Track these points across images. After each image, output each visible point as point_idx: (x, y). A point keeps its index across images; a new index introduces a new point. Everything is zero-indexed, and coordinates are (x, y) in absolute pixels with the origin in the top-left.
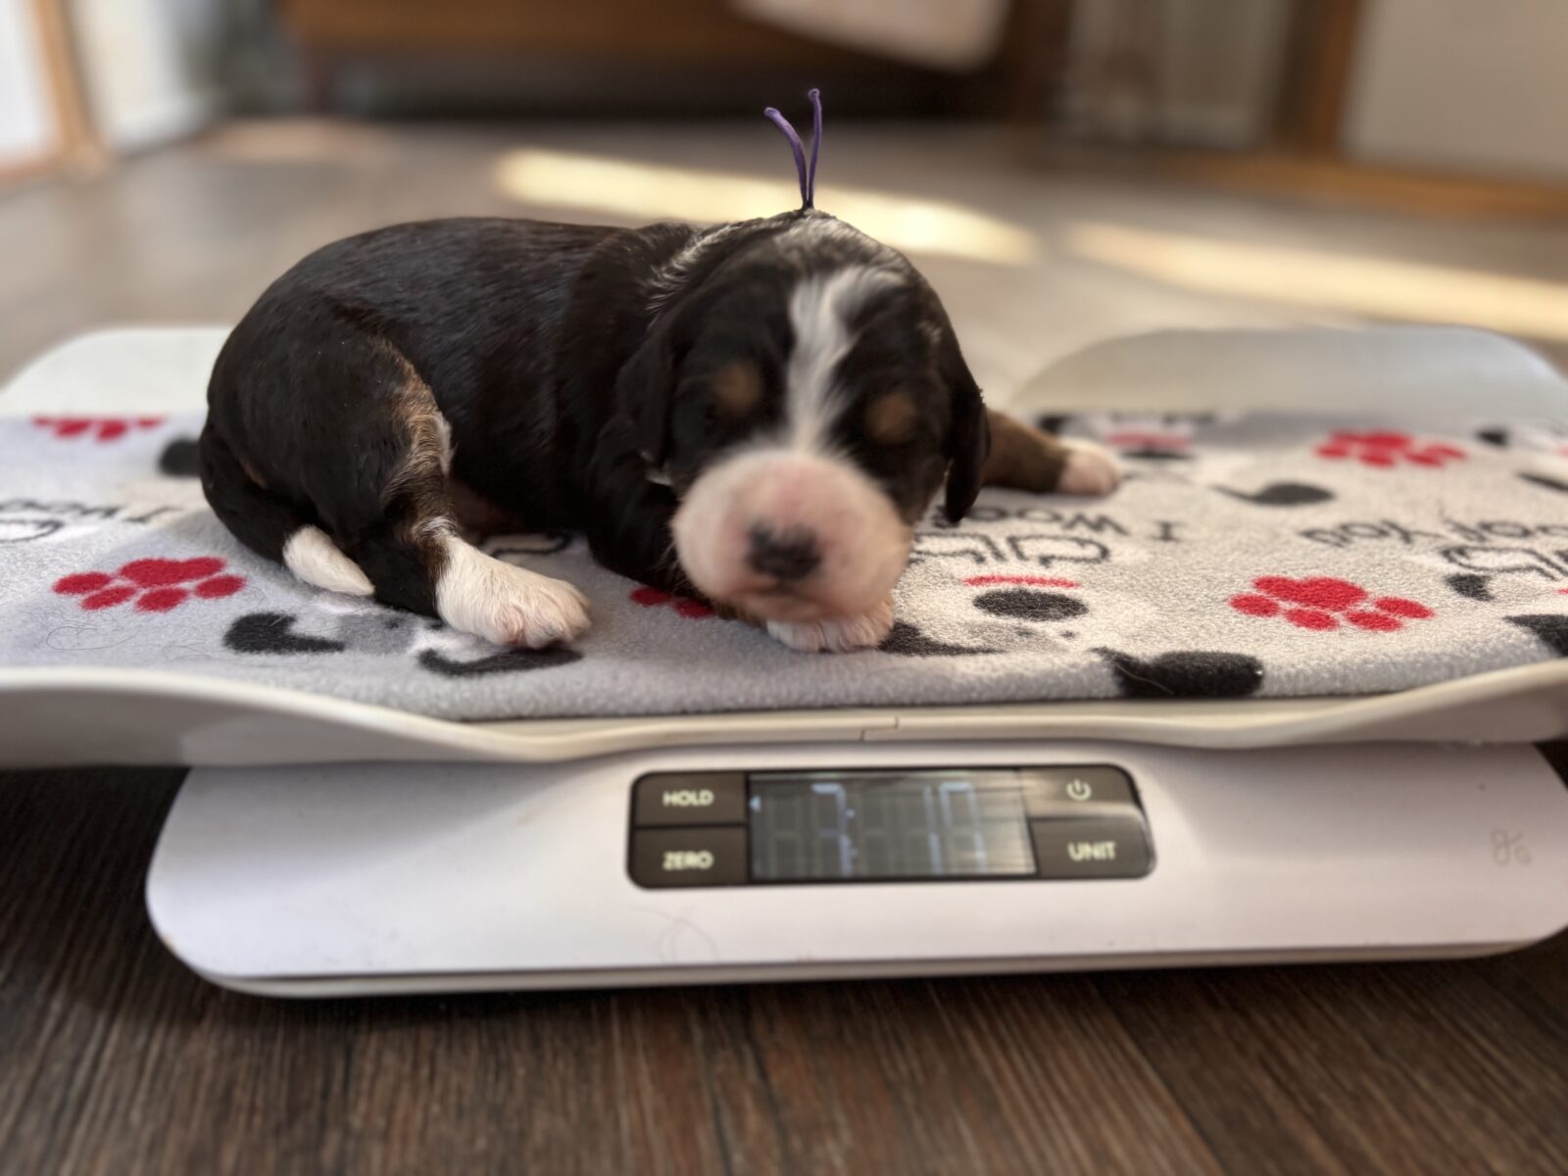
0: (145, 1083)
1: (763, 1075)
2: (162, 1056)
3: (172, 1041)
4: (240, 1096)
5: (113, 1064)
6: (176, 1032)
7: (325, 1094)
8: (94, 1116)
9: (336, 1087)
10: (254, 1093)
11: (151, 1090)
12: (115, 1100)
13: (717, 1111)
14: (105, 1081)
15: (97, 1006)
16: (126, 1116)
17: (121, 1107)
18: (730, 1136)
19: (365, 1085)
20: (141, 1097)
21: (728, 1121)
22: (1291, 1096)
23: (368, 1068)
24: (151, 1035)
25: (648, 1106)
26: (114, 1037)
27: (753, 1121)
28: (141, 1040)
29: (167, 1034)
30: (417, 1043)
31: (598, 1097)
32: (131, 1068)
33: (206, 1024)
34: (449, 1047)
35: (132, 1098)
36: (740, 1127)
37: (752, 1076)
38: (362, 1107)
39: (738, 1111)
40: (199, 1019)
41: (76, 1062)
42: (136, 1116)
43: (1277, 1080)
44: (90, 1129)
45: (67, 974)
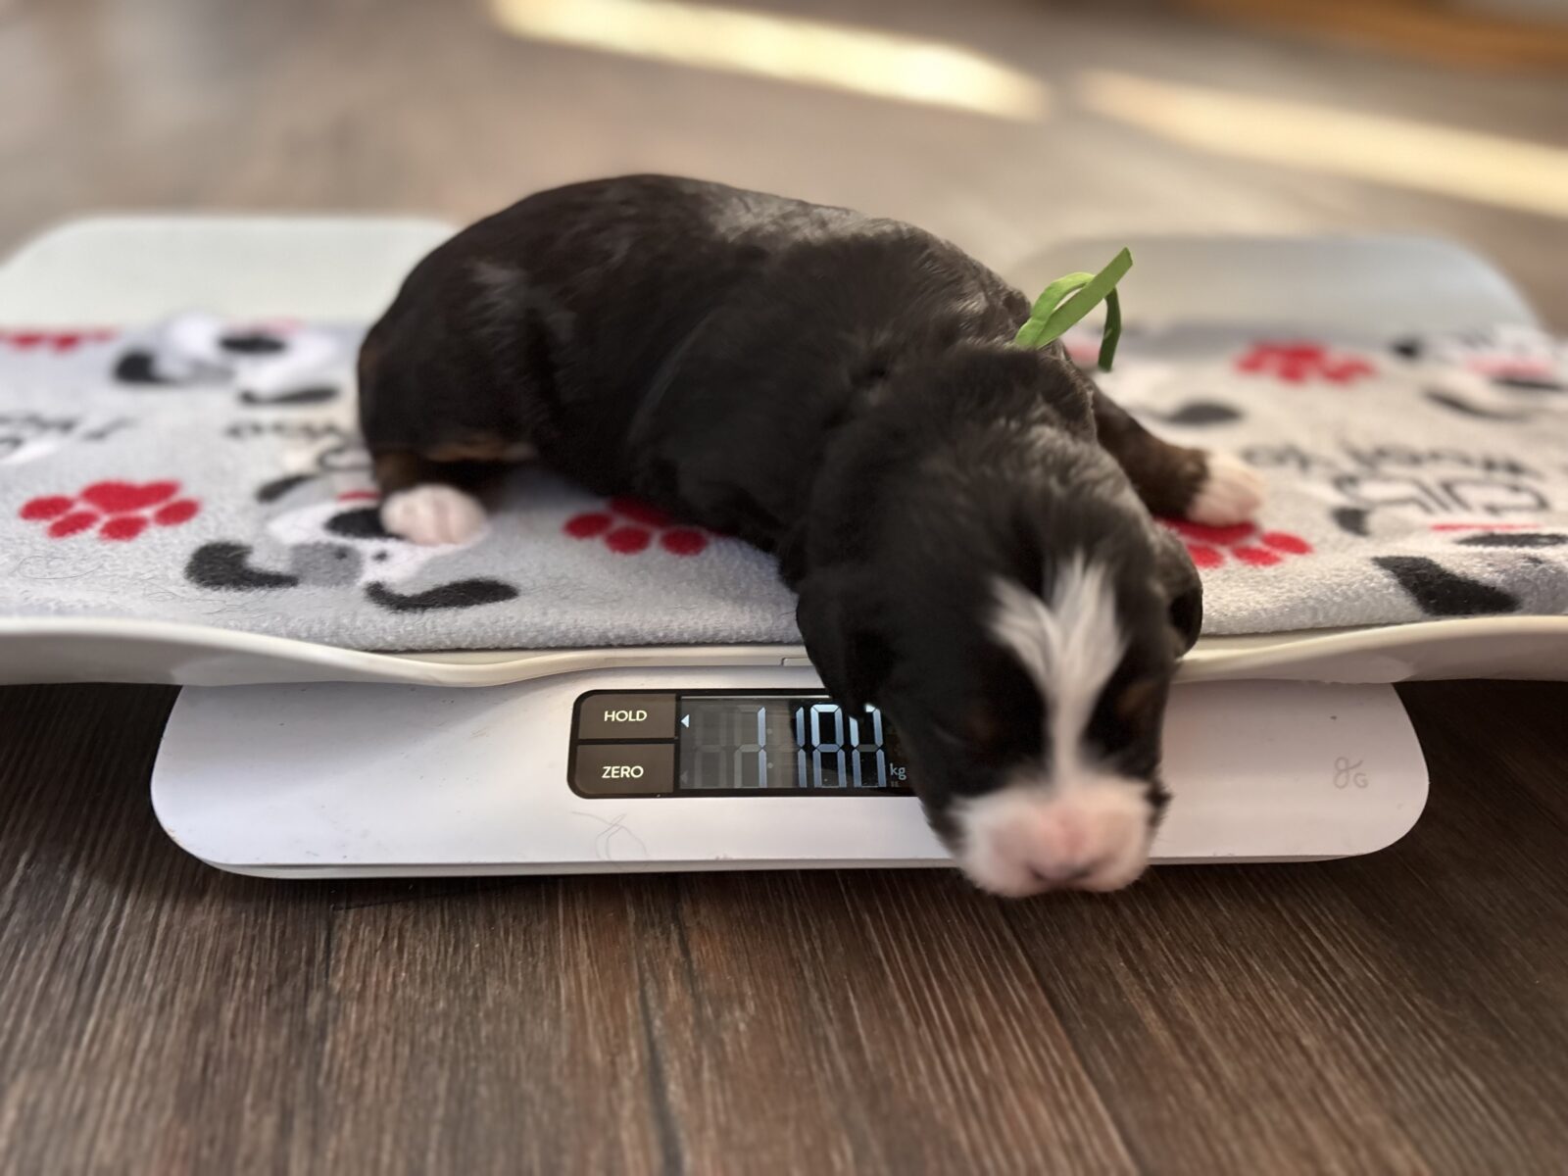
0: (155, 951)
1: (686, 952)
2: (169, 927)
3: (178, 914)
4: (238, 962)
5: (127, 934)
6: (181, 906)
7: (310, 962)
8: (112, 980)
9: (320, 956)
10: (250, 960)
11: (160, 956)
12: (130, 967)
13: (643, 982)
14: (121, 948)
15: (112, 882)
16: (141, 978)
17: (135, 972)
18: (652, 1004)
19: (344, 954)
20: (152, 962)
21: (651, 990)
22: (1138, 975)
23: (347, 940)
24: (159, 909)
25: (584, 978)
26: (127, 910)
27: (673, 991)
28: (151, 913)
29: (173, 909)
30: (388, 919)
31: (541, 969)
32: (144, 936)
33: (207, 899)
34: (416, 924)
35: (145, 963)
36: (662, 996)
37: (676, 952)
38: (341, 974)
39: (661, 983)
40: (201, 894)
41: (96, 932)
42: (148, 979)
43: (1128, 961)
44: (108, 991)
45: (84, 854)
